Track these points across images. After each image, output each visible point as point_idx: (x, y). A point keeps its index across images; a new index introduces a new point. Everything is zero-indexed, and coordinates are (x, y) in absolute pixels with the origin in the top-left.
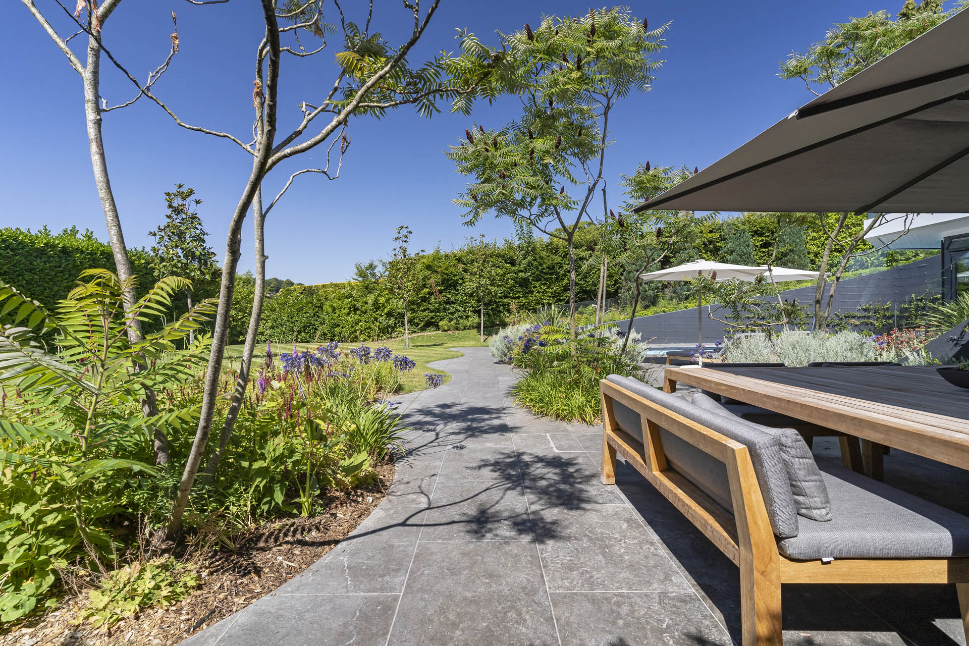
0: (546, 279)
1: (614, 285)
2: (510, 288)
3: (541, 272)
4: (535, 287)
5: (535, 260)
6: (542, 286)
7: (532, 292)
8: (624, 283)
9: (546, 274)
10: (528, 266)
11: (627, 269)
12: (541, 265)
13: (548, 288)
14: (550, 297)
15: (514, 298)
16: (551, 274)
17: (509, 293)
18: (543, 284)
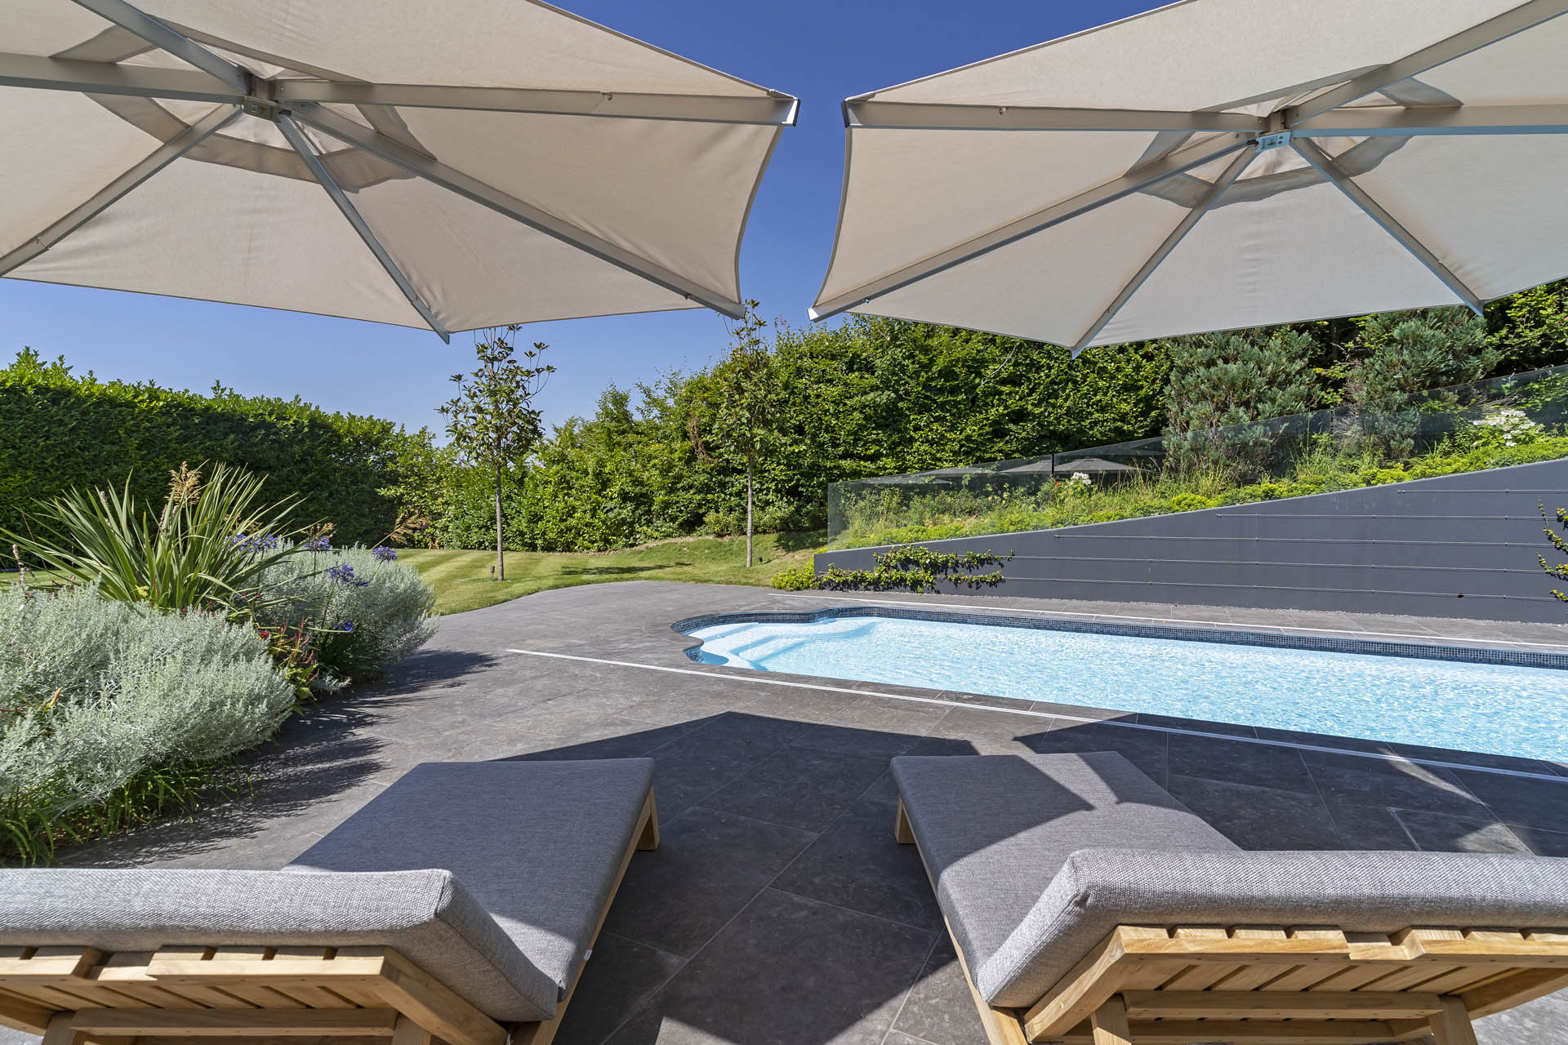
0: (942, 406)
1: (1145, 414)
2: (855, 433)
3: (926, 387)
4: (917, 428)
5: (912, 356)
6: (935, 426)
7: (912, 440)
8: (1174, 408)
9: (941, 391)
10: (894, 374)
11: (1178, 362)
12: (926, 367)
13: (952, 428)
14: (955, 453)
15: (866, 458)
16: (954, 391)
17: (855, 445)
18: (937, 419)
